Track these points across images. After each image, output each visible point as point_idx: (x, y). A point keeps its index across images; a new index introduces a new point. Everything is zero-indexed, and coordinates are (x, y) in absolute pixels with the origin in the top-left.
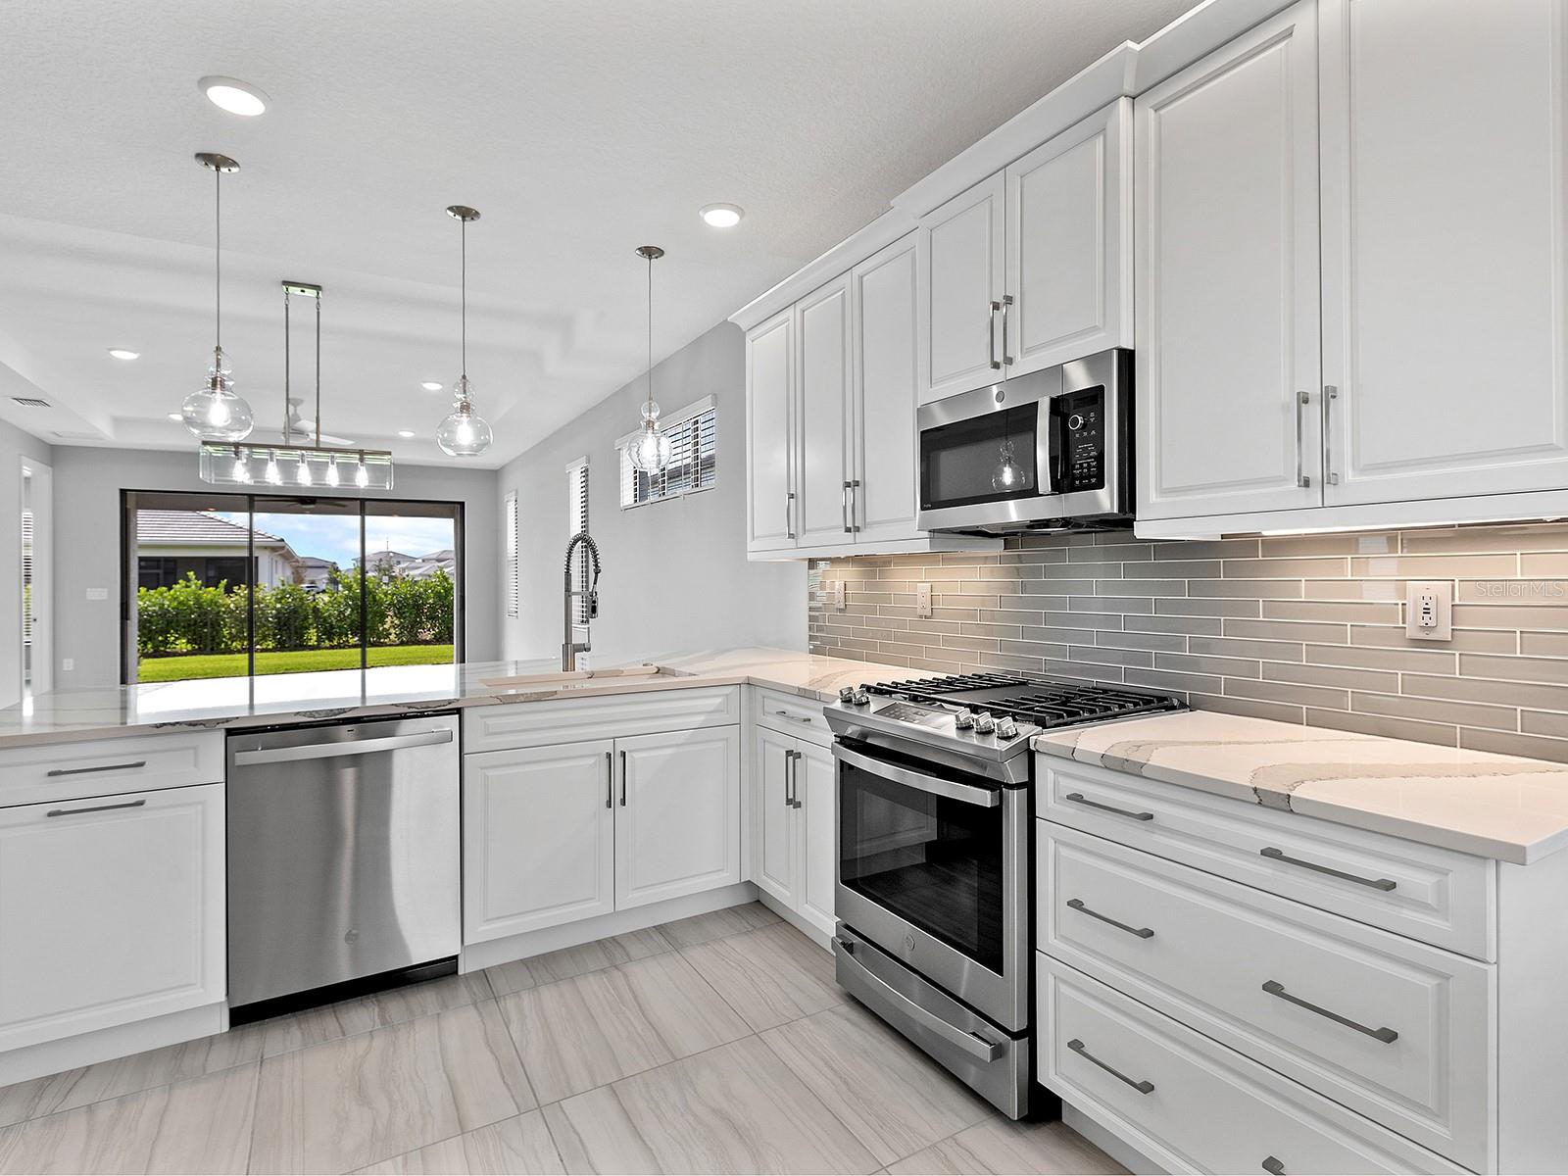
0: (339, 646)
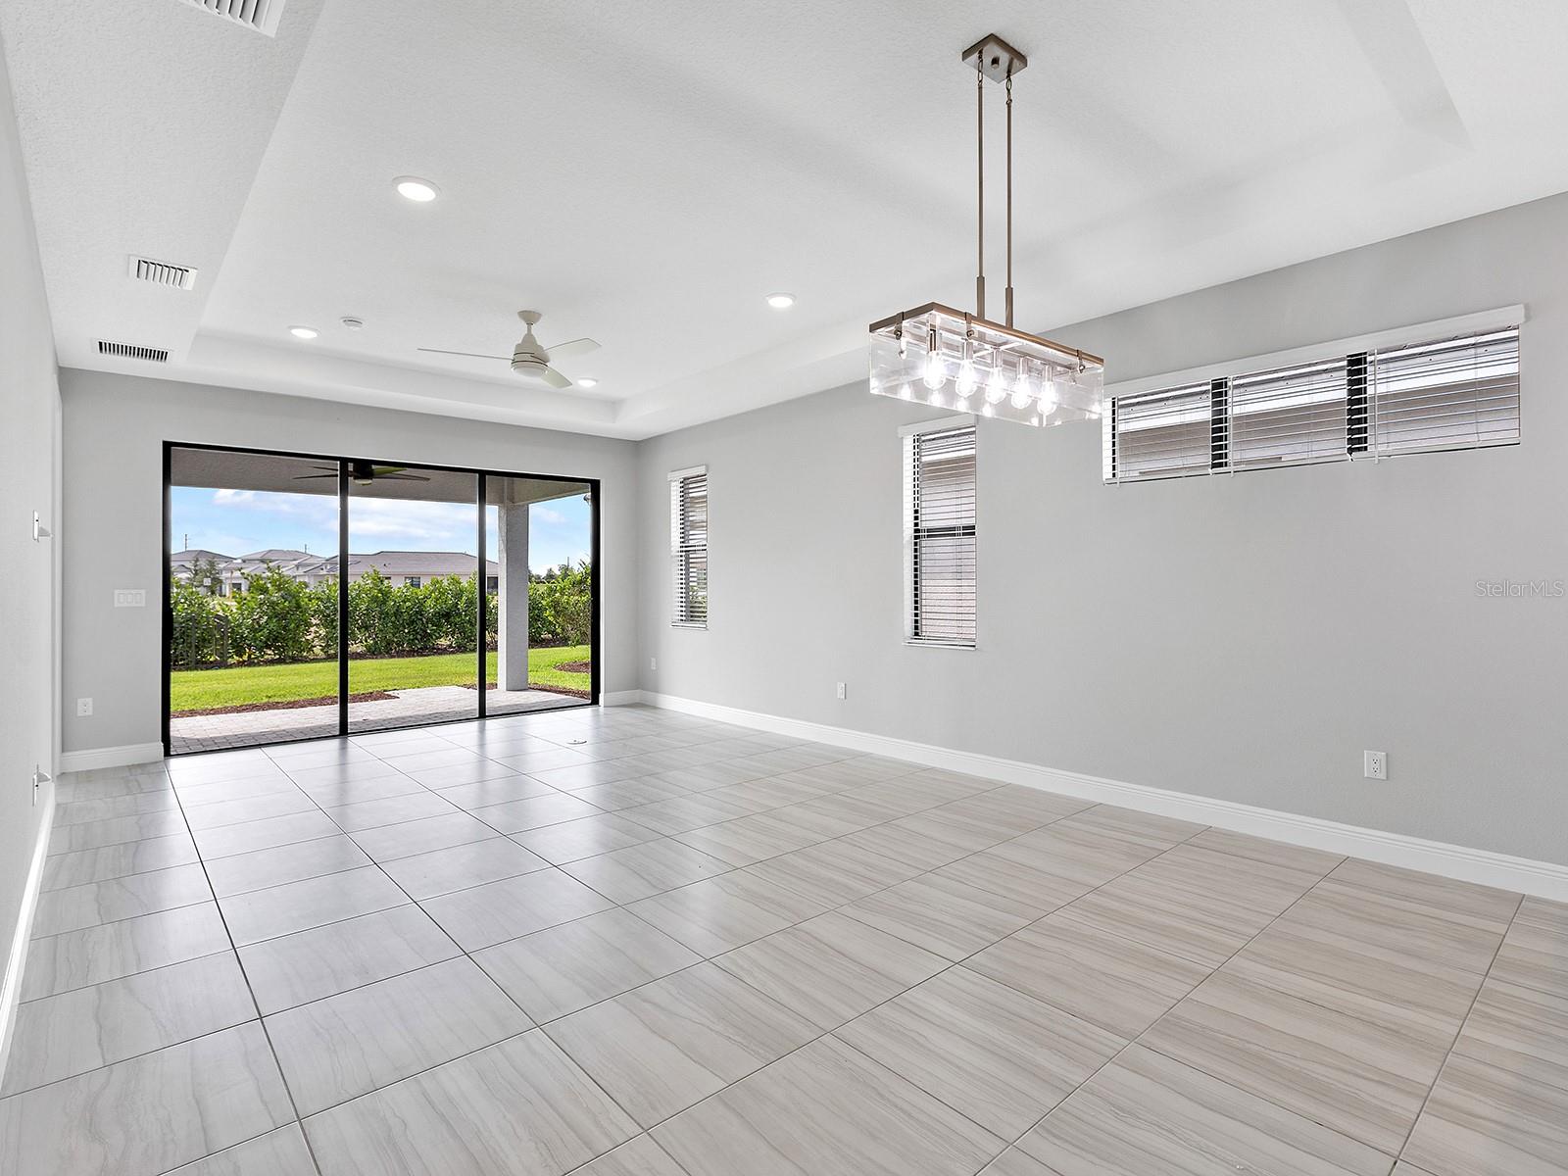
0: (250, 663)
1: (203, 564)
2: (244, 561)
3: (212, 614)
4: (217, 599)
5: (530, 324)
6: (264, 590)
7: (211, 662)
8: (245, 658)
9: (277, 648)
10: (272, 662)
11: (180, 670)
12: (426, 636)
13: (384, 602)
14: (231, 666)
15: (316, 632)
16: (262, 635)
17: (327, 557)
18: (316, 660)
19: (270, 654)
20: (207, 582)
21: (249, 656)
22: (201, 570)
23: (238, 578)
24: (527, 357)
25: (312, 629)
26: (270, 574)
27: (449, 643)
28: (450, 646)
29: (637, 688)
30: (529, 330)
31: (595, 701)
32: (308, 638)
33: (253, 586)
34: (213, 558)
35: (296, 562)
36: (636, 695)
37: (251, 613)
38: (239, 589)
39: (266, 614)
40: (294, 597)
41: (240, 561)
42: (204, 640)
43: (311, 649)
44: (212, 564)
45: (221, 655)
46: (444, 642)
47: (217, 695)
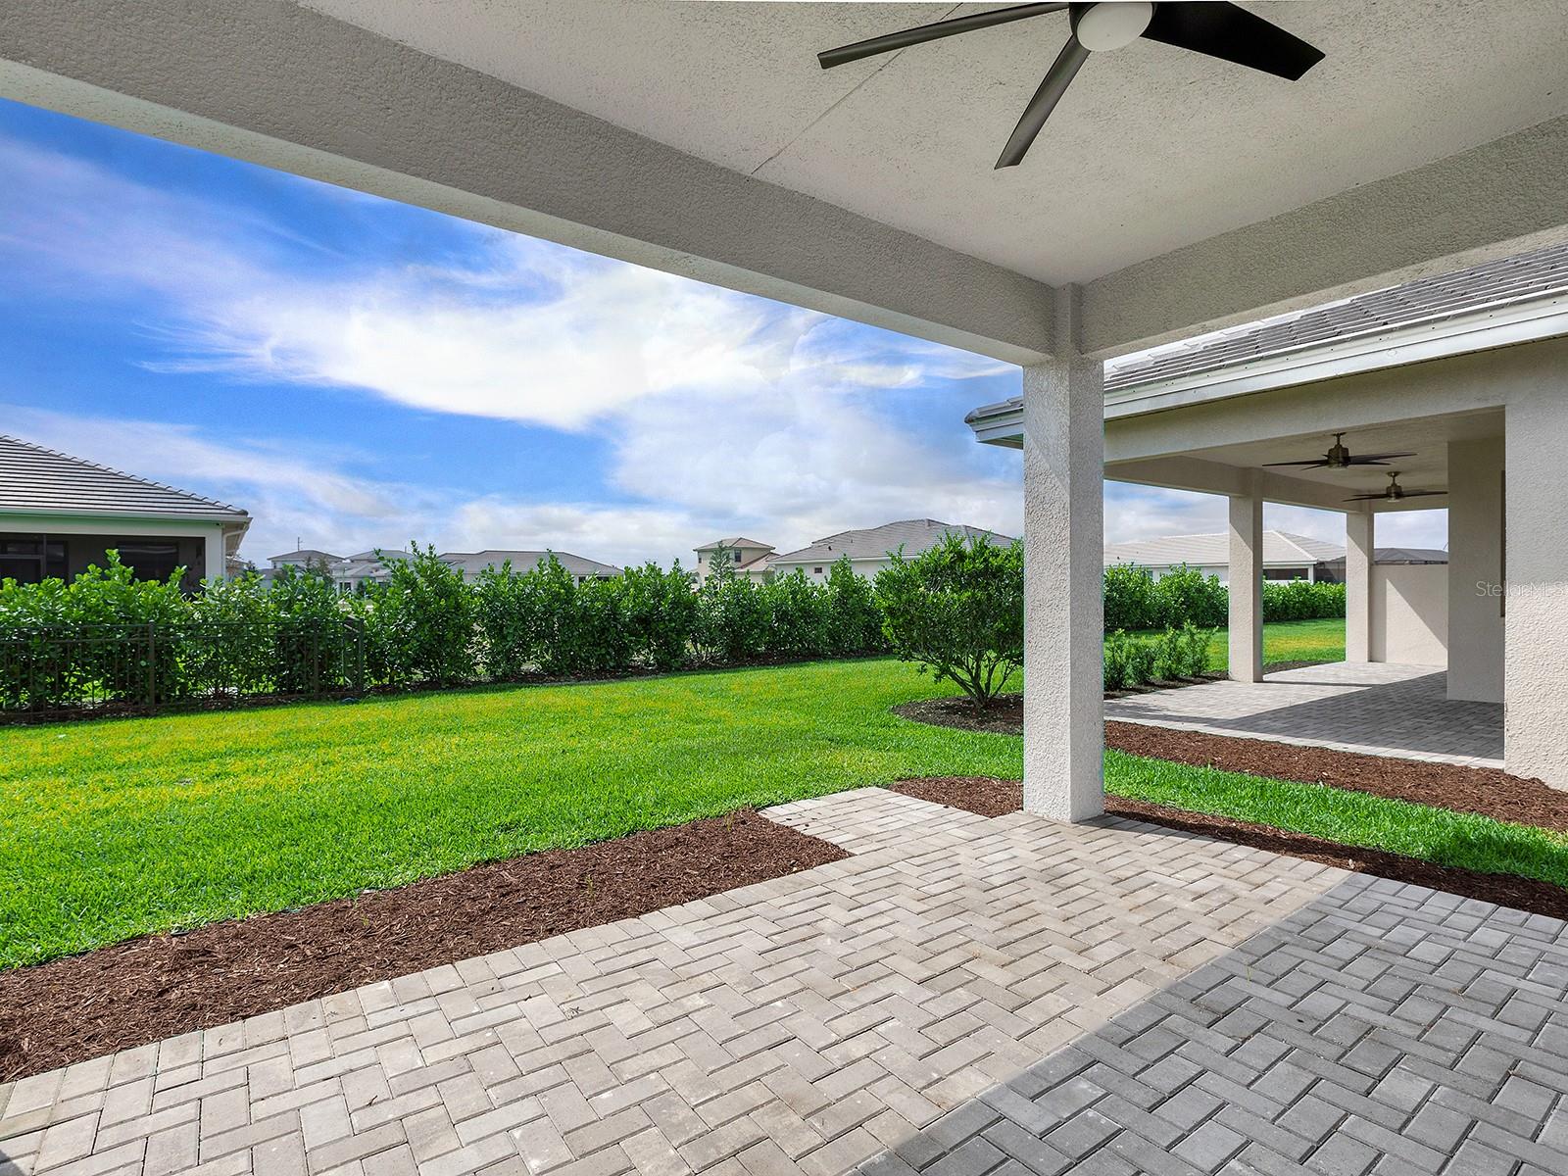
3: (341, 617)
7: (341, 690)
8: (386, 681)
9: (429, 666)
10: (421, 689)
12: (621, 650)
14: (367, 697)
15: (480, 644)
16: (409, 649)
18: (478, 687)
19: (419, 677)
21: (392, 680)
23: (346, 578)
25: (474, 640)
27: (646, 660)
28: (647, 663)
32: (468, 651)
34: (325, 559)
37: (394, 616)
39: (414, 617)
40: (451, 594)
41: (348, 561)
42: (330, 655)
43: (472, 670)
44: (324, 564)
45: (354, 677)
46: (639, 659)
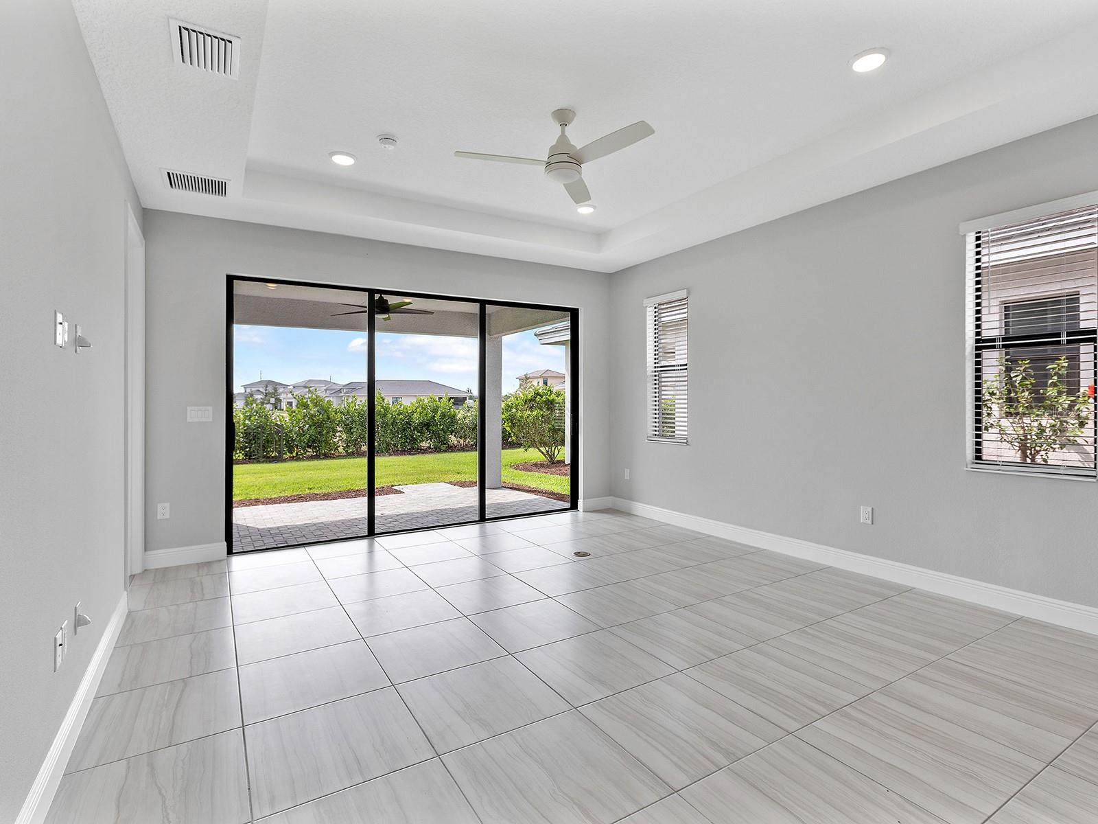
0: (298, 458)
1: (270, 389)
2: (294, 387)
3: (273, 423)
4: (277, 413)
5: (564, 125)
6: (306, 406)
7: (273, 457)
8: (294, 454)
9: (315, 448)
10: (311, 458)
11: (253, 463)
12: (414, 440)
13: (385, 416)
14: (285, 461)
15: (340, 436)
16: (306, 438)
17: (344, 384)
18: (340, 457)
19: (310, 452)
20: (272, 400)
21: (297, 453)
22: (269, 393)
23: (289, 398)
24: (565, 158)
25: (337, 434)
26: (310, 395)
27: (428, 445)
28: (429, 448)
29: (610, 495)
30: (563, 132)
31: (574, 506)
32: (335, 440)
33: (299, 404)
34: (276, 385)
35: (325, 388)
36: (609, 501)
37: (298, 422)
38: (291, 405)
39: (308, 423)
40: (326, 412)
41: (291, 387)
42: (268, 442)
43: (336, 449)
44: (275, 389)
45: (279, 452)
46: (425, 444)
47: (275, 486)
